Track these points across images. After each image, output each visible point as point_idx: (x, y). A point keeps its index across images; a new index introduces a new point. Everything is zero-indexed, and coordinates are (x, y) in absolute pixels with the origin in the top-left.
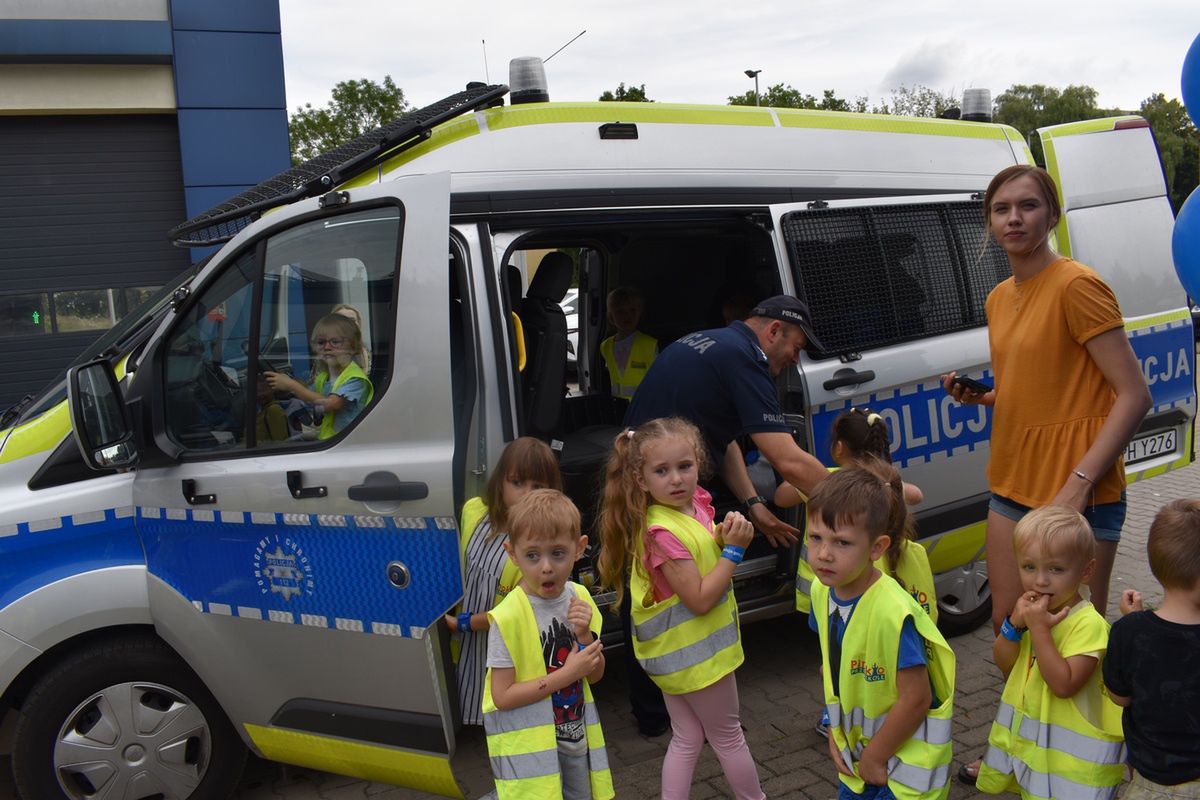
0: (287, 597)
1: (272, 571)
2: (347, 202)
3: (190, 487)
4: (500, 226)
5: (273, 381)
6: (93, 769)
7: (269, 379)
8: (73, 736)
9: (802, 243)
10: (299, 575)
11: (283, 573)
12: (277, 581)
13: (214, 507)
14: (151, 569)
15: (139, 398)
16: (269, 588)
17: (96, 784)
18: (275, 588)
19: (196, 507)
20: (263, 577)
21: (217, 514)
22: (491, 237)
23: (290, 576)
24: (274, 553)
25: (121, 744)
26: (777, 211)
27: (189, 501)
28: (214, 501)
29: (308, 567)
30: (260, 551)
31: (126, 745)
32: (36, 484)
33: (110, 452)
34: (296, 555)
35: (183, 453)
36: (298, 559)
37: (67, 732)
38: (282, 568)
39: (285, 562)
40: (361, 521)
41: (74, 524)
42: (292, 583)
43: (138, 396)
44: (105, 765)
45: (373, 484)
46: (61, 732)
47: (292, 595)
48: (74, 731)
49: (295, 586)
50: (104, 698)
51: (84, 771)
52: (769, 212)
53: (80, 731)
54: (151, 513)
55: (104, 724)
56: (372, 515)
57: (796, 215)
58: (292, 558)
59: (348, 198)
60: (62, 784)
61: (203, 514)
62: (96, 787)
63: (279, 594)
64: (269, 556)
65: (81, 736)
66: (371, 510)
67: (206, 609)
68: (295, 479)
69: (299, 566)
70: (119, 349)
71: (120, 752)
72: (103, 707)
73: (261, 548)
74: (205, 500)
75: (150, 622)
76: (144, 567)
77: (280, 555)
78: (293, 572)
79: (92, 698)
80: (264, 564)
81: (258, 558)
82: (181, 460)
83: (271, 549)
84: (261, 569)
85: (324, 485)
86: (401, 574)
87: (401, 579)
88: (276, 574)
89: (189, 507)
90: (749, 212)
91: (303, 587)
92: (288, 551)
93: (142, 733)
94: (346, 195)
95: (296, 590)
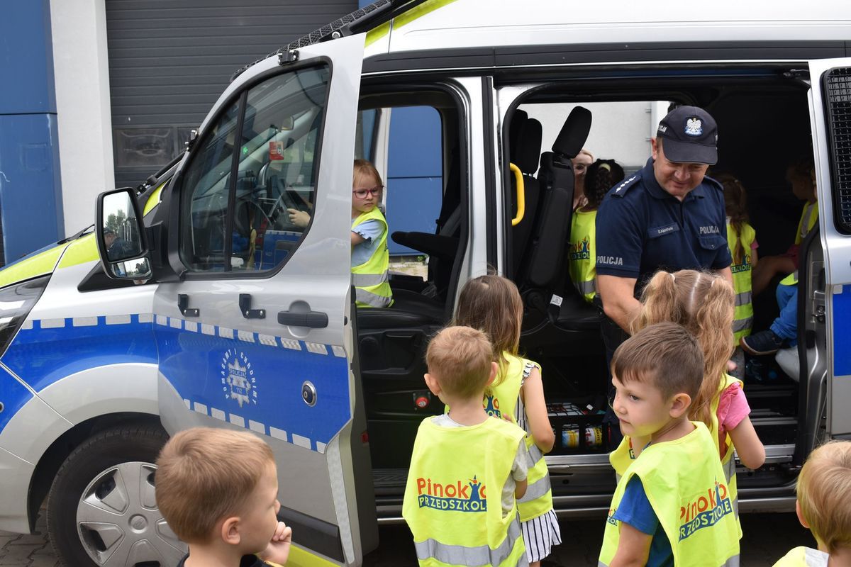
0: (241, 403)
1: (232, 379)
2: (296, 59)
3: (184, 301)
4: (503, 80)
5: (293, 218)
6: (105, 530)
7: (291, 215)
8: (93, 499)
9: (841, 104)
10: (248, 385)
11: (238, 383)
12: (235, 389)
13: (197, 319)
14: (160, 369)
15: (160, 223)
16: (230, 395)
17: (107, 543)
18: (234, 395)
19: (188, 318)
20: (227, 385)
21: (199, 326)
22: (494, 91)
23: (242, 385)
24: (233, 364)
25: (129, 512)
26: (818, 67)
27: (183, 313)
28: (198, 315)
29: (254, 379)
30: (225, 361)
31: (132, 514)
32: (83, 288)
33: (131, 266)
34: (247, 368)
35: (186, 272)
36: (248, 371)
37: (88, 495)
38: (238, 378)
39: (241, 372)
40: (287, 344)
41: (107, 323)
42: (244, 392)
43: (160, 221)
44: (115, 528)
45: (296, 311)
46: (84, 494)
47: (244, 402)
48: (94, 494)
49: (245, 395)
50: (118, 471)
51: (98, 530)
52: (807, 67)
53: (100, 496)
54: (162, 321)
55: (117, 494)
56: (292, 338)
57: (837, 73)
58: (244, 370)
59: (297, 56)
60: (82, 539)
61: (191, 326)
62: (107, 546)
63: (236, 400)
64: (230, 366)
65: (99, 500)
66: (292, 334)
67: (192, 408)
68: (246, 301)
69: (248, 377)
70: (155, 180)
71: (128, 519)
72: (118, 479)
73: (225, 358)
74: (194, 314)
75: (158, 414)
76: (157, 366)
77: (237, 367)
78: (245, 383)
79: (110, 470)
80: (227, 372)
81: (224, 367)
82: (184, 278)
83: (231, 361)
84: (225, 377)
85: (263, 308)
86: (310, 394)
87: (310, 398)
88: (235, 383)
89: (183, 317)
90: (787, 68)
91: (251, 397)
92: (242, 364)
93: (146, 506)
94: (297, 54)
95: (246, 398)
